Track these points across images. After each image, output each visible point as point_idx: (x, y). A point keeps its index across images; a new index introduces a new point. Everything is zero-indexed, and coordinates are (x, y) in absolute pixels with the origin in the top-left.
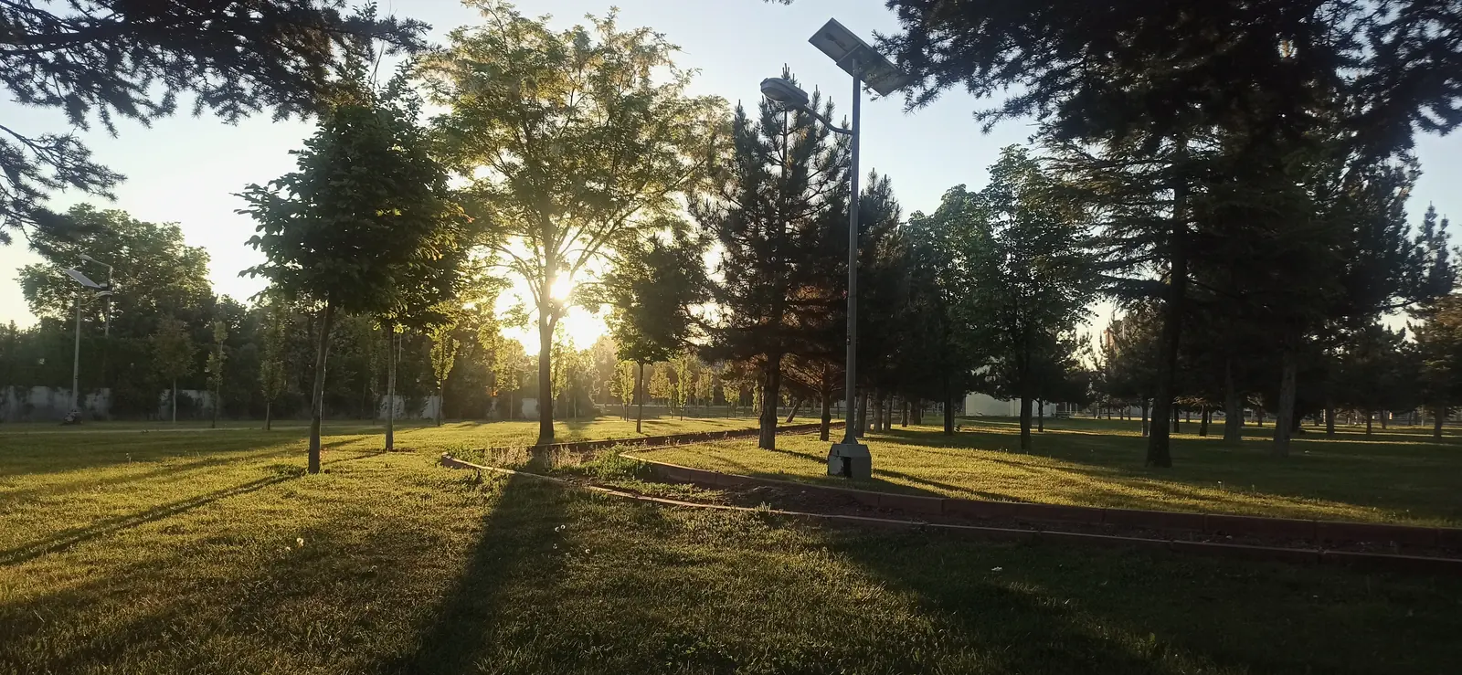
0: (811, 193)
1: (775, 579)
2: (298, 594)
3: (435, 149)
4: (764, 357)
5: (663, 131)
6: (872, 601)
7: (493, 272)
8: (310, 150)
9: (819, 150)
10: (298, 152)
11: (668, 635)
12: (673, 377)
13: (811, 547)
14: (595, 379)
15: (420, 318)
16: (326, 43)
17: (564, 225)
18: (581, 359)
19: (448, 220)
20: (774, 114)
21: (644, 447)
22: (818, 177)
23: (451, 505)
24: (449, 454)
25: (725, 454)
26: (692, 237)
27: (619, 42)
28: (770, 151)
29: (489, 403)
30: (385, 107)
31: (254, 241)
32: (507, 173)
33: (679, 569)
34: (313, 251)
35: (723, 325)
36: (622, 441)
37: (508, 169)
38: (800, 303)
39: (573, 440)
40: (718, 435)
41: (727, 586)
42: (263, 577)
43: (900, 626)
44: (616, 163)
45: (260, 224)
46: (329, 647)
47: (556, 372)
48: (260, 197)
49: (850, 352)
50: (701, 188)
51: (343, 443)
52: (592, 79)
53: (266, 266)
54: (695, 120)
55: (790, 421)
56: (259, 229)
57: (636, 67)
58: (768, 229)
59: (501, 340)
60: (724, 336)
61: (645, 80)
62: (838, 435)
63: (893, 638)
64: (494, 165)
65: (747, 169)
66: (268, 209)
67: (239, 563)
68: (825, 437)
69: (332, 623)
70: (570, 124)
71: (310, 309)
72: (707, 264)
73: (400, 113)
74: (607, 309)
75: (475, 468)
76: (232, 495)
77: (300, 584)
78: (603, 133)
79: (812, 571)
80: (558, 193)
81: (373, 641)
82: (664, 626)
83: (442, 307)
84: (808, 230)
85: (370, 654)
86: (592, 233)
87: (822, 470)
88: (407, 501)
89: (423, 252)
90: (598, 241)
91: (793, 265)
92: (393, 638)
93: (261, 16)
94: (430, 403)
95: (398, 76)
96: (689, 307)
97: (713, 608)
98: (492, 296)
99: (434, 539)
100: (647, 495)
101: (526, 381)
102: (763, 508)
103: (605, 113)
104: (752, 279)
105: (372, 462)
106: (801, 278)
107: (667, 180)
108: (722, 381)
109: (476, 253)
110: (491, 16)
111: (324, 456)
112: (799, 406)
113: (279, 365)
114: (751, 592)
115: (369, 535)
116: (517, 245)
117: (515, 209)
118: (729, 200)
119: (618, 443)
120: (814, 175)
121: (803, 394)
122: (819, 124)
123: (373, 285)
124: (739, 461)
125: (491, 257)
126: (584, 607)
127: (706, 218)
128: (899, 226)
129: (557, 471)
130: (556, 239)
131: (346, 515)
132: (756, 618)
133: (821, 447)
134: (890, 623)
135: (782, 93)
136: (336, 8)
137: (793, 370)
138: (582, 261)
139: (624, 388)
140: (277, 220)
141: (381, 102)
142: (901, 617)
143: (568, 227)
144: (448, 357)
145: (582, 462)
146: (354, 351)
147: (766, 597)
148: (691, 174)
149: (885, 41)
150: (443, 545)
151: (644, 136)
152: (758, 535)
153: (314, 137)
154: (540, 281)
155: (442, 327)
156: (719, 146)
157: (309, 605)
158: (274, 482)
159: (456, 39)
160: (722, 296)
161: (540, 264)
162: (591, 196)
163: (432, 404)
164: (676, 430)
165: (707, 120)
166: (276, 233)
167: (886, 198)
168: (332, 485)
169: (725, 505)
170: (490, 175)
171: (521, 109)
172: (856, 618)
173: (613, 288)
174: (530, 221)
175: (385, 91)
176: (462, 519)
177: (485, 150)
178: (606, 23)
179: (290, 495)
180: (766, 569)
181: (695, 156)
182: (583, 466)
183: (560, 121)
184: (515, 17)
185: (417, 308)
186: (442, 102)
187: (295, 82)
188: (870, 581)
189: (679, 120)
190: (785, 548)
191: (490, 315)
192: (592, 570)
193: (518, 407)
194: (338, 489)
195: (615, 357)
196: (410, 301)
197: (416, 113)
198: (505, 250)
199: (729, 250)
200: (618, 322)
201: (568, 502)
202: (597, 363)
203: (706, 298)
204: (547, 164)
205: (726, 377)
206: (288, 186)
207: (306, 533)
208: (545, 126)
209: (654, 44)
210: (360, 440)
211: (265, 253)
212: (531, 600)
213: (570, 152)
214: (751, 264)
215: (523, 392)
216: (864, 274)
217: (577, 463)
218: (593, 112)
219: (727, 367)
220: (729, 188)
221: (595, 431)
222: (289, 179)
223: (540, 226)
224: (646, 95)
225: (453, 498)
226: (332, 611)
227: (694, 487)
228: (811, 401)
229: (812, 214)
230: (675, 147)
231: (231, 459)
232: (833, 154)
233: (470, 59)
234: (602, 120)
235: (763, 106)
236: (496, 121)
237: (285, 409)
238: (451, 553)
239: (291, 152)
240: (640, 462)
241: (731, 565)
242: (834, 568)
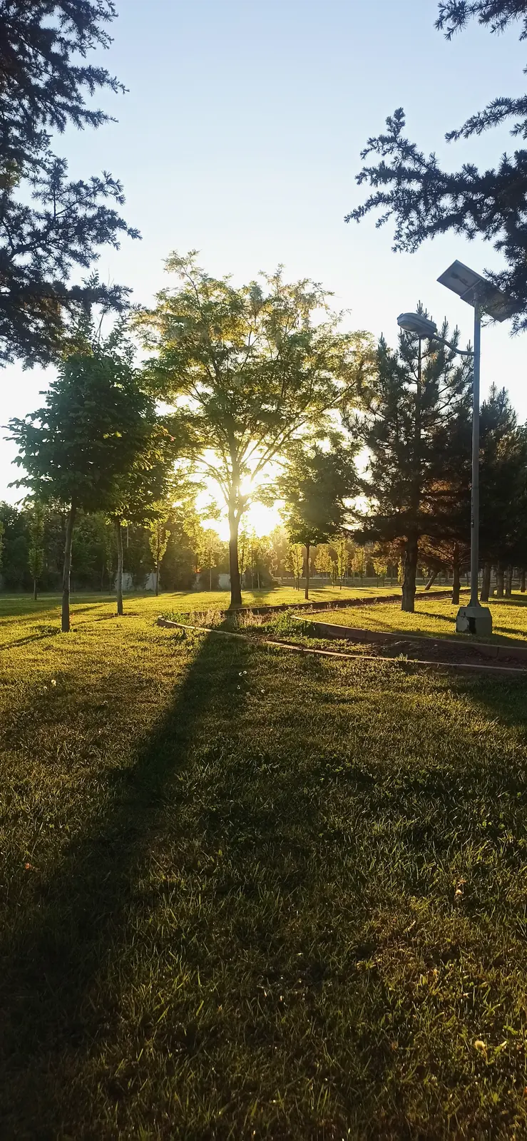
0: (442, 405)
1: (409, 715)
2: (51, 721)
3: (147, 385)
4: (405, 539)
5: (321, 361)
6: (488, 732)
7: (193, 478)
8: (55, 391)
9: (448, 370)
10: (45, 392)
11: (322, 756)
12: (334, 555)
13: (440, 690)
14: (273, 558)
15: (140, 515)
16: (56, 308)
17: (245, 439)
18: (262, 543)
19: (157, 439)
20: (410, 342)
21: (310, 610)
22: (448, 391)
23: (162, 655)
24: (163, 617)
25: (374, 616)
26: (345, 445)
27: (286, 292)
28: (408, 372)
29: (194, 577)
30: (108, 355)
31: (18, 460)
32: (201, 401)
33: (333, 706)
34: (59, 466)
35: (371, 514)
36: (293, 606)
37: (202, 397)
38: (432, 494)
39: (258, 605)
40: (369, 601)
41: (370, 719)
42: (28, 708)
43: (510, 753)
44: (285, 387)
45: (21, 447)
46: (72, 761)
47: (243, 554)
48: (20, 428)
49: (474, 533)
50: (352, 405)
51: (88, 609)
52: (265, 323)
53: (27, 479)
54: (346, 351)
55: (428, 588)
56: (21, 451)
57: (299, 311)
58: (406, 435)
59: (201, 530)
60: (372, 523)
61: (306, 321)
62: (465, 599)
63: (503, 763)
64: (192, 395)
65: (389, 388)
66: (26, 436)
67: (11, 698)
68: (456, 601)
69: (74, 742)
70: (249, 360)
71: (62, 510)
72: (357, 465)
73: (118, 358)
74: (281, 504)
75: (181, 627)
76: (8, 648)
77: (52, 714)
78: (274, 366)
79: (439, 708)
80: (240, 414)
81: (103, 757)
82: (319, 750)
83: (155, 506)
84: (440, 435)
85: (101, 766)
86: (268, 444)
87: (451, 628)
88: (131, 652)
89: (138, 464)
90: (272, 451)
91: (427, 464)
92: (118, 755)
93: (8, 291)
94: (150, 578)
95: (116, 330)
96: (344, 500)
97: (358, 737)
98: (193, 497)
99: (150, 681)
100: (311, 648)
101: (221, 560)
102: (401, 658)
103: (275, 350)
104: (394, 477)
105: (108, 623)
106: (434, 474)
107: (324, 401)
108: (372, 558)
109: (180, 464)
110: (186, 278)
111: (73, 619)
112: (435, 576)
113: (41, 552)
114: (389, 724)
115: (103, 678)
116: (211, 456)
117: (208, 428)
118: (375, 413)
119: (290, 608)
120: (444, 390)
121: (438, 567)
122: (447, 348)
123: (104, 491)
124: (384, 621)
125: (191, 467)
126: (258, 734)
127: (357, 430)
128: (516, 428)
129: (243, 629)
130: (240, 450)
131: (87, 664)
132: (392, 744)
133: (451, 609)
134: (501, 750)
135: (416, 324)
136: (62, 281)
137: (429, 548)
138: (260, 467)
139: (295, 565)
140: (33, 444)
141: (104, 350)
142: (511, 746)
143: (248, 441)
144: (163, 543)
145: (263, 622)
146: (95, 540)
147: (401, 728)
148: (344, 394)
149: (494, 277)
150: (156, 686)
151: (306, 366)
152: (397, 680)
153: (57, 380)
154: (229, 484)
155: (156, 521)
156: (366, 371)
157: (61, 729)
158: (38, 639)
159: (161, 298)
160: (370, 491)
161: (228, 471)
162: (265, 415)
163: (152, 580)
164: (336, 597)
165: (356, 350)
166: (33, 454)
167: (504, 406)
168: (78, 641)
169: (372, 656)
170: (188, 402)
171: (211, 351)
172: (474, 746)
173: (285, 487)
174: (219, 436)
175: (107, 342)
176: (171, 666)
177: (184, 383)
178: (275, 277)
179: (48, 648)
180: (401, 706)
181: (347, 379)
182: (263, 625)
183: (241, 357)
184: (205, 278)
185: (137, 507)
186: (151, 348)
187: (36, 340)
188: (485, 717)
189: (334, 351)
190: (418, 689)
191: (193, 511)
192: (267, 705)
193: (216, 580)
194: (82, 643)
195: (288, 541)
196: (131, 502)
197: (131, 358)
198: (202, 460)
199: (375, 454)
200: (288, 514)
201: (250, 653)
202: (275, 545)
203: (357, 493)
204: (232, 392)
205: (374, 555)
206: (40, 418)
207: (58, 676)
208: (230, 362)
209: (313, 292)
210: (99, 607)
211: (26, 469)
212: (218, 728)
213: (249, 382)
214: (393, 465)
215: (219, 569)
216: (485, 470)
217: (258, 623)
218: (266, 349)
219: (376, 547)
220: (374, 403)
221: (273, 599)
222: (40, 414)
223: (228, 441)
224: (308, 333)
225: (164, 650)
226: (75, 734)
227: (348, 642)
228: (445, 572)
229: (442, 422)
230: (331, 373)
231: (9, 622)
232: (460, 372)
233: (172, 313)
234: (273, 355)
235: (401, 337)
236: (191, 361)
237: (46, 584)
238: (162, 692)
239: (41, 393)
240: (306, 622)
241: (374, 703)
242: (456, 706)
